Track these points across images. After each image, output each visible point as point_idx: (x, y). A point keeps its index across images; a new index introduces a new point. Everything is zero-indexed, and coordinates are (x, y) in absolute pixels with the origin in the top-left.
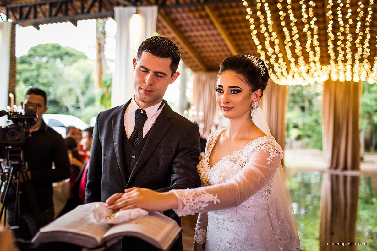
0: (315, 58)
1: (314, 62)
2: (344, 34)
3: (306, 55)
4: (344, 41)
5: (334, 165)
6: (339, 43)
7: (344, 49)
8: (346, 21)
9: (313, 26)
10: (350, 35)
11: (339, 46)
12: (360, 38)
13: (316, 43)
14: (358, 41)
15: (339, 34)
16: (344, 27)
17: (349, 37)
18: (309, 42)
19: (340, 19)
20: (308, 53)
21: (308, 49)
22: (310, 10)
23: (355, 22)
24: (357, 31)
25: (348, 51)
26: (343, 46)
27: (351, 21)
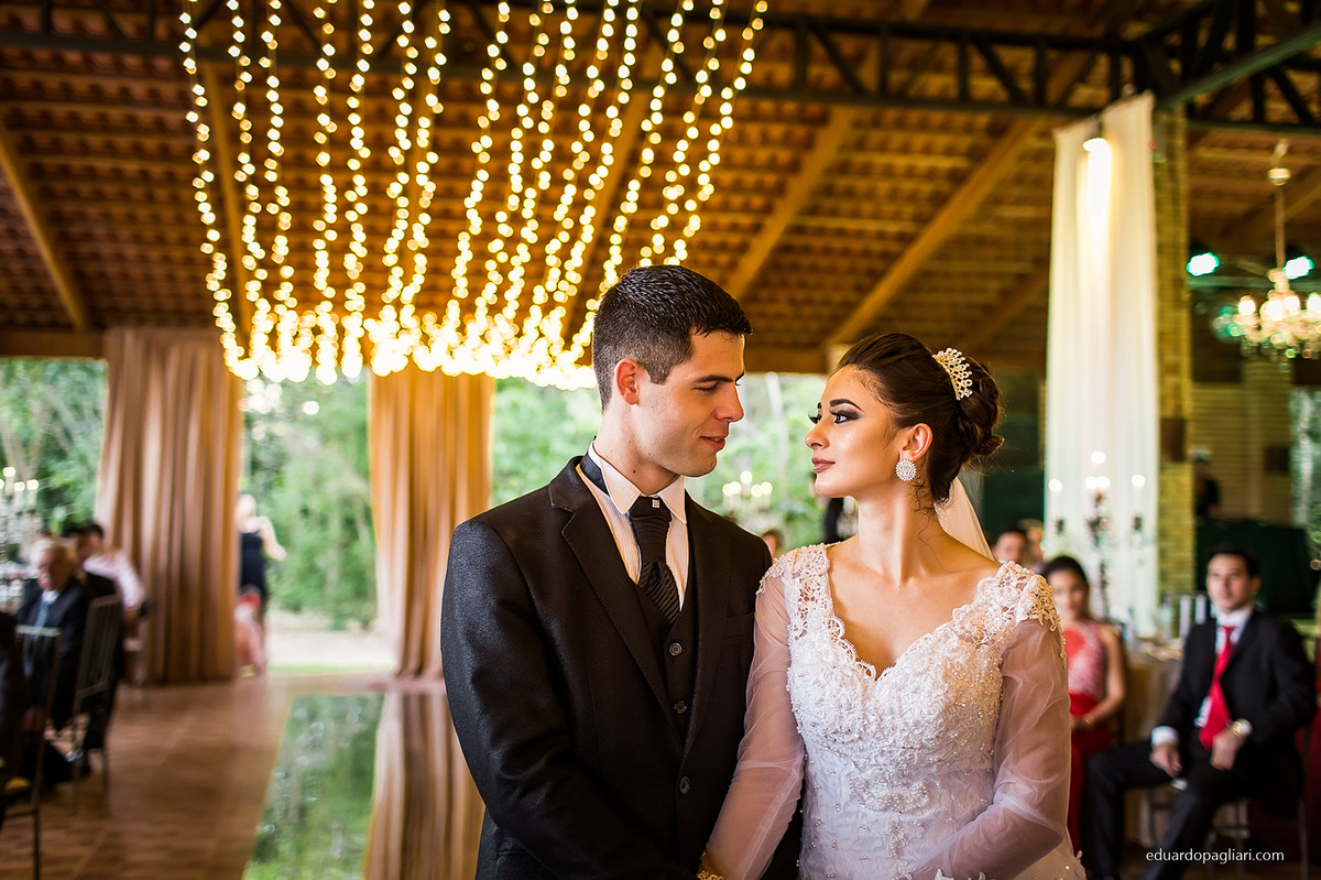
0: (403, 289)
1: (398, 305)
2: (516, 219)
3: (377, 280)
4: (512, 243)
5: (413, 663)
6: (496, 246)
7: (504, 270)
8: (529, 177)
9: (422, 180)
10: (534, 225)
11: (492, 256)
12: (564, 237)
13: (420, 239)
14: (553, 246)
15: (501, 216)
16: (522, 196)
17: (529, 233)
18: (398, 234)
19: (514, 169)
20: (387, 271)
21: (390, 260)
22: (425, 122)
23: (559, 182)
24: (560, 213)
25: (516, 275)
26: (503, 258)
27: (544, 180)
